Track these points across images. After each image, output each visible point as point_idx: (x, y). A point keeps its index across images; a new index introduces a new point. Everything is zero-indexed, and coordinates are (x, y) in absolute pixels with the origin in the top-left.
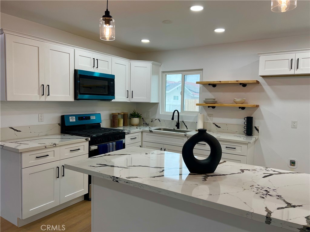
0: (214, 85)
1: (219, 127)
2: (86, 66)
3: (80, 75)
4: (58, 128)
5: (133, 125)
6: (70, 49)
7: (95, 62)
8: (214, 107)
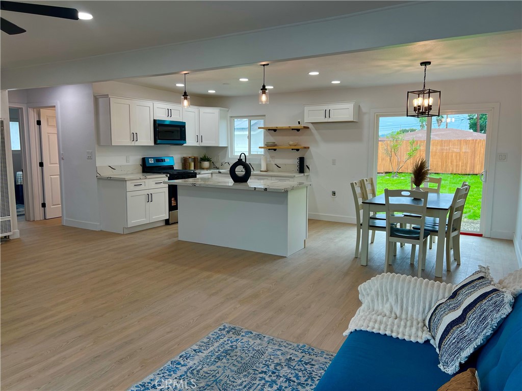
0: (275, 130)
1: (280, 167)
2: (162, 116)
3: (158, 124)
4: (140, 168)
5: (203, 169)
6: (149, 103)
7: (169, 112)
8: (275, 150)
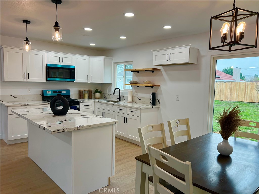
0: (138, 72)
1: (140, 100)
2: (54, 61)
3: (48, 67)
5: (96, 98)
6: (43, 53)
7: (61, 59)
8: (138, 86)
